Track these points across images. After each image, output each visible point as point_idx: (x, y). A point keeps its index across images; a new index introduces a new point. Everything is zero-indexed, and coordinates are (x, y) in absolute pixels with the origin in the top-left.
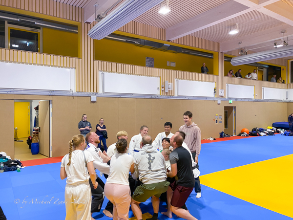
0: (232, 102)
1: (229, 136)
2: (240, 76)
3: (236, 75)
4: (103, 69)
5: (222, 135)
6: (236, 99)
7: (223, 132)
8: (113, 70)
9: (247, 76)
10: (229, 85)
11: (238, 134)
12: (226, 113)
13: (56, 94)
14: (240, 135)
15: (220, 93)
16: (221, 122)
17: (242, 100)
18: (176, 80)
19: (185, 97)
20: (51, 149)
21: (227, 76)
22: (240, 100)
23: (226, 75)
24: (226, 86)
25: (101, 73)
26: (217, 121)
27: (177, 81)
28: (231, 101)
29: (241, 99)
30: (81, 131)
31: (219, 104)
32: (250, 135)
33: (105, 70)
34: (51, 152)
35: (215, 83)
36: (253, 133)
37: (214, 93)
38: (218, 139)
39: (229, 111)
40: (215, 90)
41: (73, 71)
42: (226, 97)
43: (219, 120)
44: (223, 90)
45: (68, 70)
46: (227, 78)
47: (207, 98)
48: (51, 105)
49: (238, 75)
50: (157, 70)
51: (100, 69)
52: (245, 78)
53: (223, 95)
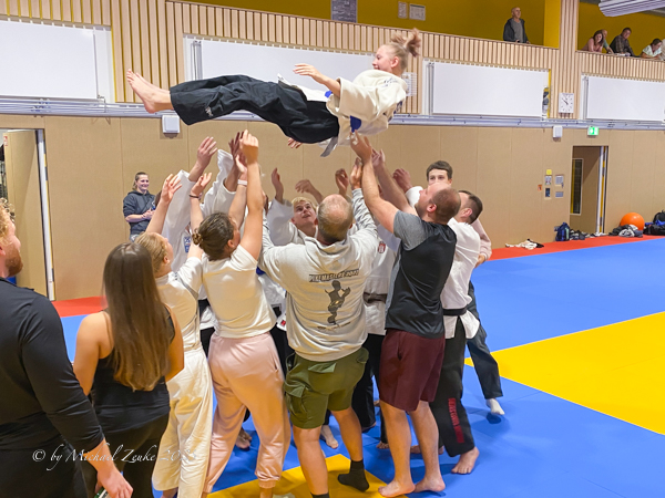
0: (596, 133)
1: (582, 237)
2: (627, 49)
3: (615, 48)
4: (195, 31)
5: (561, 234)
6: (611, 123)
7: (565, 225)
8: (227, 34)
9: (649, 51)
10: (590, 78)
11: (609, 229)
12: (577, 166)
13: (56, 109)
14: (615, 233)
15: (562, 103)
16: (560, 194)
17: (629, 126)
18: (425, 63)
19: (454, 117)
20: (50, 278)
21: (587, 49)
22: (621, 126)
23: (583, 47)
24: (582, 83)
25: (191, 41)
26: (548, 190)
27: (431, 66)
28: (594, 131)
29: (626, 122)
30: (132, 224)
31: (557, 139)
32: (645, 232)
33: (204, 31)
34: (51, 285)
35: (547, 74)
36: (656, 226)
37: (544, 103)
38: (549, 244)
39: (586, 160)
40: (546, 94)
41: (104, 36)
42: (581, 117)
43: (555, 187)
44: (573, 97)
45: (87, 33)
46: (584, 55)
47: (520, 119)
48: (41, 145)
49: (620, 45)
50: (366, 31)
51: (187, 30)
52: (642, 55)
53: (571, 112)
